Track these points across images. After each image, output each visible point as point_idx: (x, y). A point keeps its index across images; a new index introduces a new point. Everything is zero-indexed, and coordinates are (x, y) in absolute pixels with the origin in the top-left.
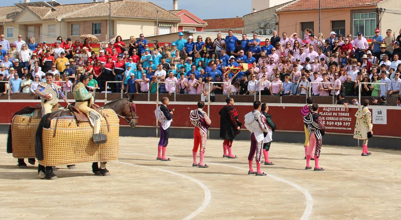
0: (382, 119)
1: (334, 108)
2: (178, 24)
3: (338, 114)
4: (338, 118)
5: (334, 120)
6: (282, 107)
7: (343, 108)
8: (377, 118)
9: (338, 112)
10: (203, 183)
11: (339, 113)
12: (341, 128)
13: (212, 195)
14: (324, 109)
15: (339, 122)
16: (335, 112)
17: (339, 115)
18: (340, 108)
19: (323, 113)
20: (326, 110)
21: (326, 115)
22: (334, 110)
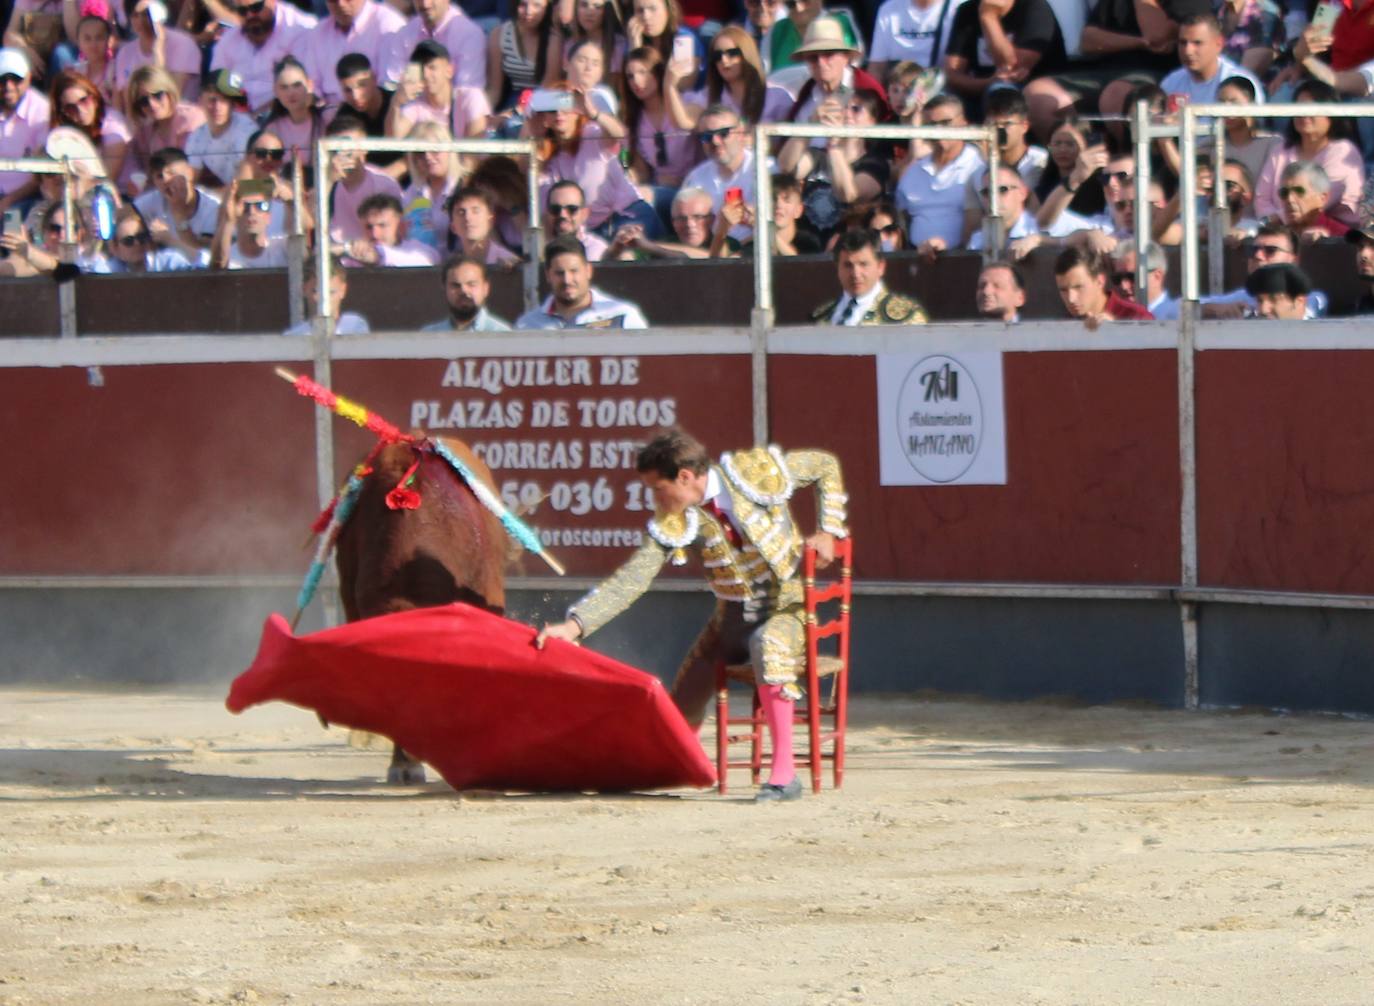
0: (961, 442)
1: (542, 365)
3: (575, 414)
4: (576, 446)
5: (543, 465)
6: (78, 373)
7: (620, 358)
8: (923, 431)
9: (574, 393)
11: (586, 405)
12: (608, 534)
14: (452, 377)
15: (583, 487)
16: (551, 393)
17: (587, 422)
18: (595, 363)
19: (445, 412)
20: (471, 382)
21: (476, 421)
22: (543, 380)
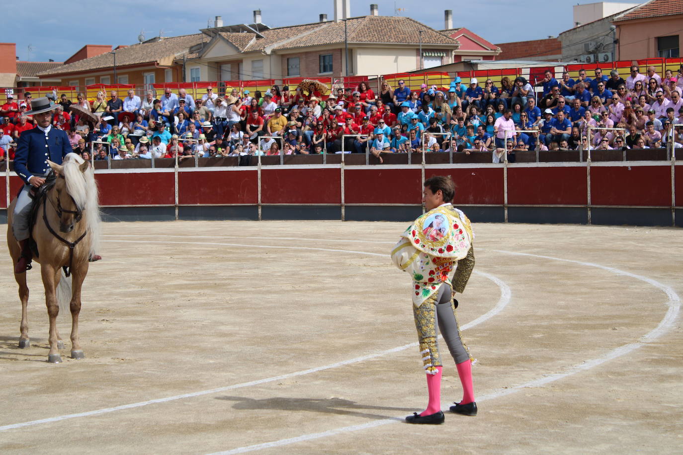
2: (453, 52)
10: (499, 278)
13: (512, 293)
